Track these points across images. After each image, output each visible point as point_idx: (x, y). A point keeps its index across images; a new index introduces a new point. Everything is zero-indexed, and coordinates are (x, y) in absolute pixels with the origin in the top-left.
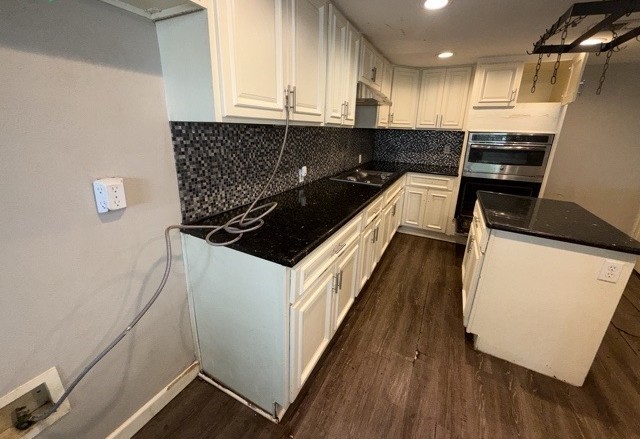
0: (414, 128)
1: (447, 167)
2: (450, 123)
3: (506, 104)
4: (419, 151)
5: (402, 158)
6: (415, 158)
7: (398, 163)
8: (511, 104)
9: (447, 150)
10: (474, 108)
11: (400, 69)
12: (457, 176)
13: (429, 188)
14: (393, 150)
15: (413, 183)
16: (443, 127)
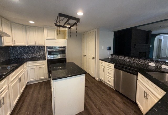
0: (27, 46)
1: (43, 57)
2: (40, 44)
3: (54, 39)
4: (32, 53)
5: (25, 56)
6: (31, 56)
7: (23, 58)
8: (56, 39)
9: (42, 52)
10: (46, 39)
11: (14, 24)
12: (46, 60)
13: (37, 66)
14: (20, 54)
15: (30, 65)
16: (38, 45)
